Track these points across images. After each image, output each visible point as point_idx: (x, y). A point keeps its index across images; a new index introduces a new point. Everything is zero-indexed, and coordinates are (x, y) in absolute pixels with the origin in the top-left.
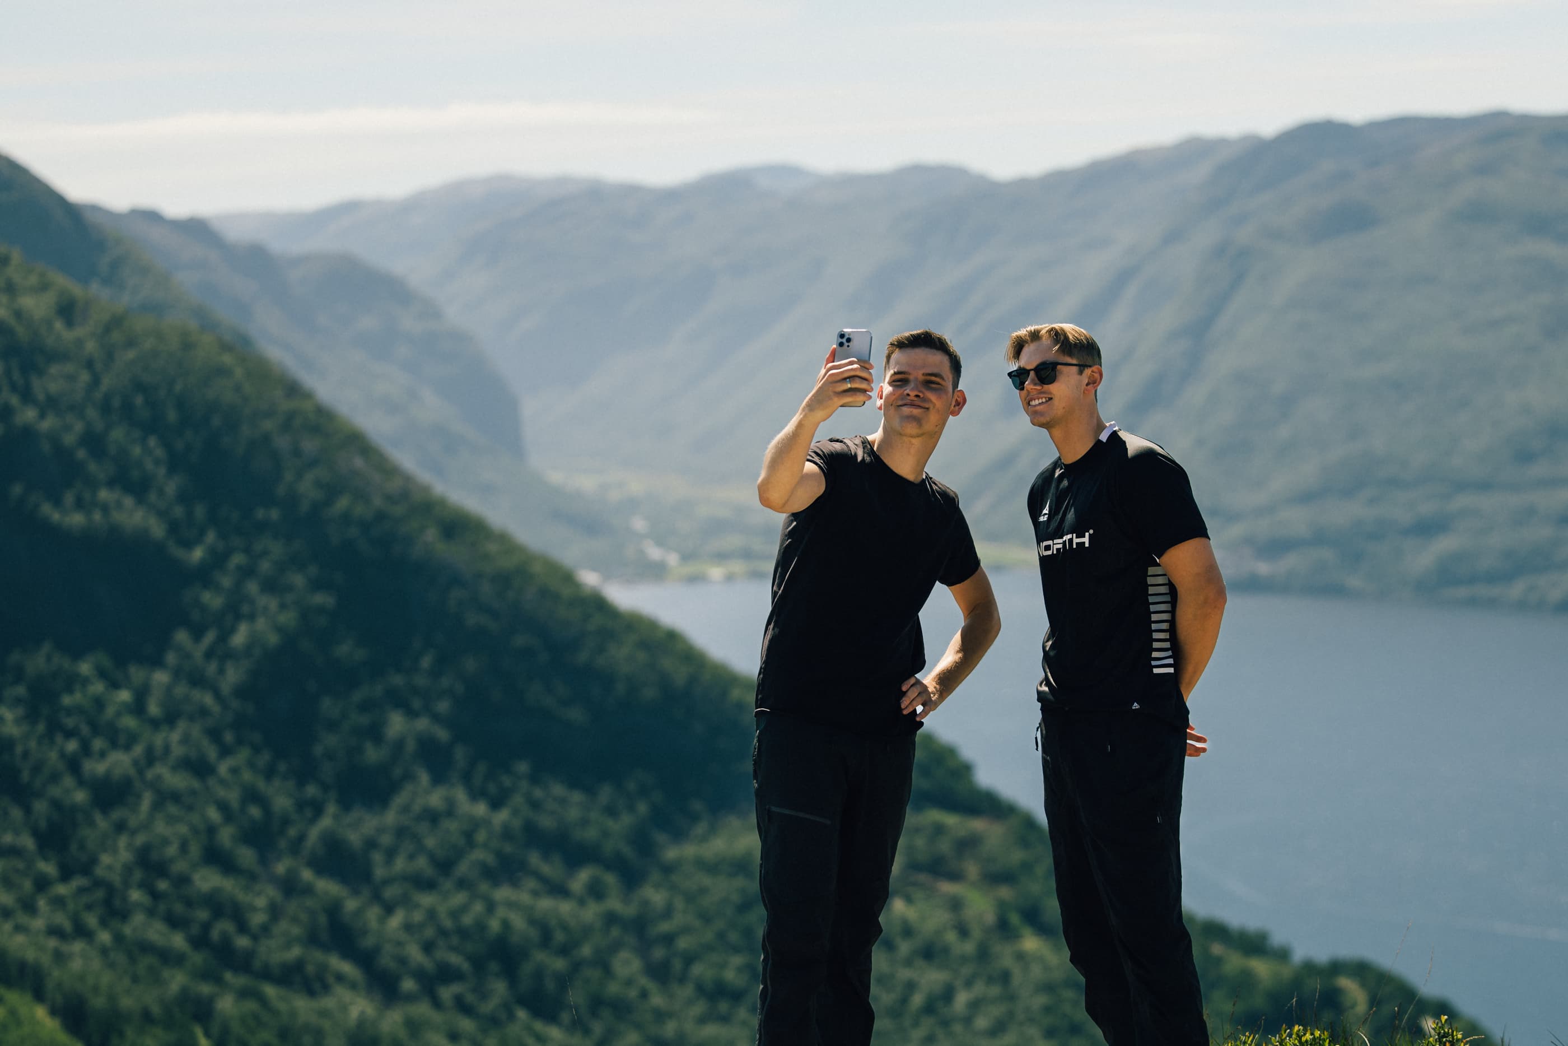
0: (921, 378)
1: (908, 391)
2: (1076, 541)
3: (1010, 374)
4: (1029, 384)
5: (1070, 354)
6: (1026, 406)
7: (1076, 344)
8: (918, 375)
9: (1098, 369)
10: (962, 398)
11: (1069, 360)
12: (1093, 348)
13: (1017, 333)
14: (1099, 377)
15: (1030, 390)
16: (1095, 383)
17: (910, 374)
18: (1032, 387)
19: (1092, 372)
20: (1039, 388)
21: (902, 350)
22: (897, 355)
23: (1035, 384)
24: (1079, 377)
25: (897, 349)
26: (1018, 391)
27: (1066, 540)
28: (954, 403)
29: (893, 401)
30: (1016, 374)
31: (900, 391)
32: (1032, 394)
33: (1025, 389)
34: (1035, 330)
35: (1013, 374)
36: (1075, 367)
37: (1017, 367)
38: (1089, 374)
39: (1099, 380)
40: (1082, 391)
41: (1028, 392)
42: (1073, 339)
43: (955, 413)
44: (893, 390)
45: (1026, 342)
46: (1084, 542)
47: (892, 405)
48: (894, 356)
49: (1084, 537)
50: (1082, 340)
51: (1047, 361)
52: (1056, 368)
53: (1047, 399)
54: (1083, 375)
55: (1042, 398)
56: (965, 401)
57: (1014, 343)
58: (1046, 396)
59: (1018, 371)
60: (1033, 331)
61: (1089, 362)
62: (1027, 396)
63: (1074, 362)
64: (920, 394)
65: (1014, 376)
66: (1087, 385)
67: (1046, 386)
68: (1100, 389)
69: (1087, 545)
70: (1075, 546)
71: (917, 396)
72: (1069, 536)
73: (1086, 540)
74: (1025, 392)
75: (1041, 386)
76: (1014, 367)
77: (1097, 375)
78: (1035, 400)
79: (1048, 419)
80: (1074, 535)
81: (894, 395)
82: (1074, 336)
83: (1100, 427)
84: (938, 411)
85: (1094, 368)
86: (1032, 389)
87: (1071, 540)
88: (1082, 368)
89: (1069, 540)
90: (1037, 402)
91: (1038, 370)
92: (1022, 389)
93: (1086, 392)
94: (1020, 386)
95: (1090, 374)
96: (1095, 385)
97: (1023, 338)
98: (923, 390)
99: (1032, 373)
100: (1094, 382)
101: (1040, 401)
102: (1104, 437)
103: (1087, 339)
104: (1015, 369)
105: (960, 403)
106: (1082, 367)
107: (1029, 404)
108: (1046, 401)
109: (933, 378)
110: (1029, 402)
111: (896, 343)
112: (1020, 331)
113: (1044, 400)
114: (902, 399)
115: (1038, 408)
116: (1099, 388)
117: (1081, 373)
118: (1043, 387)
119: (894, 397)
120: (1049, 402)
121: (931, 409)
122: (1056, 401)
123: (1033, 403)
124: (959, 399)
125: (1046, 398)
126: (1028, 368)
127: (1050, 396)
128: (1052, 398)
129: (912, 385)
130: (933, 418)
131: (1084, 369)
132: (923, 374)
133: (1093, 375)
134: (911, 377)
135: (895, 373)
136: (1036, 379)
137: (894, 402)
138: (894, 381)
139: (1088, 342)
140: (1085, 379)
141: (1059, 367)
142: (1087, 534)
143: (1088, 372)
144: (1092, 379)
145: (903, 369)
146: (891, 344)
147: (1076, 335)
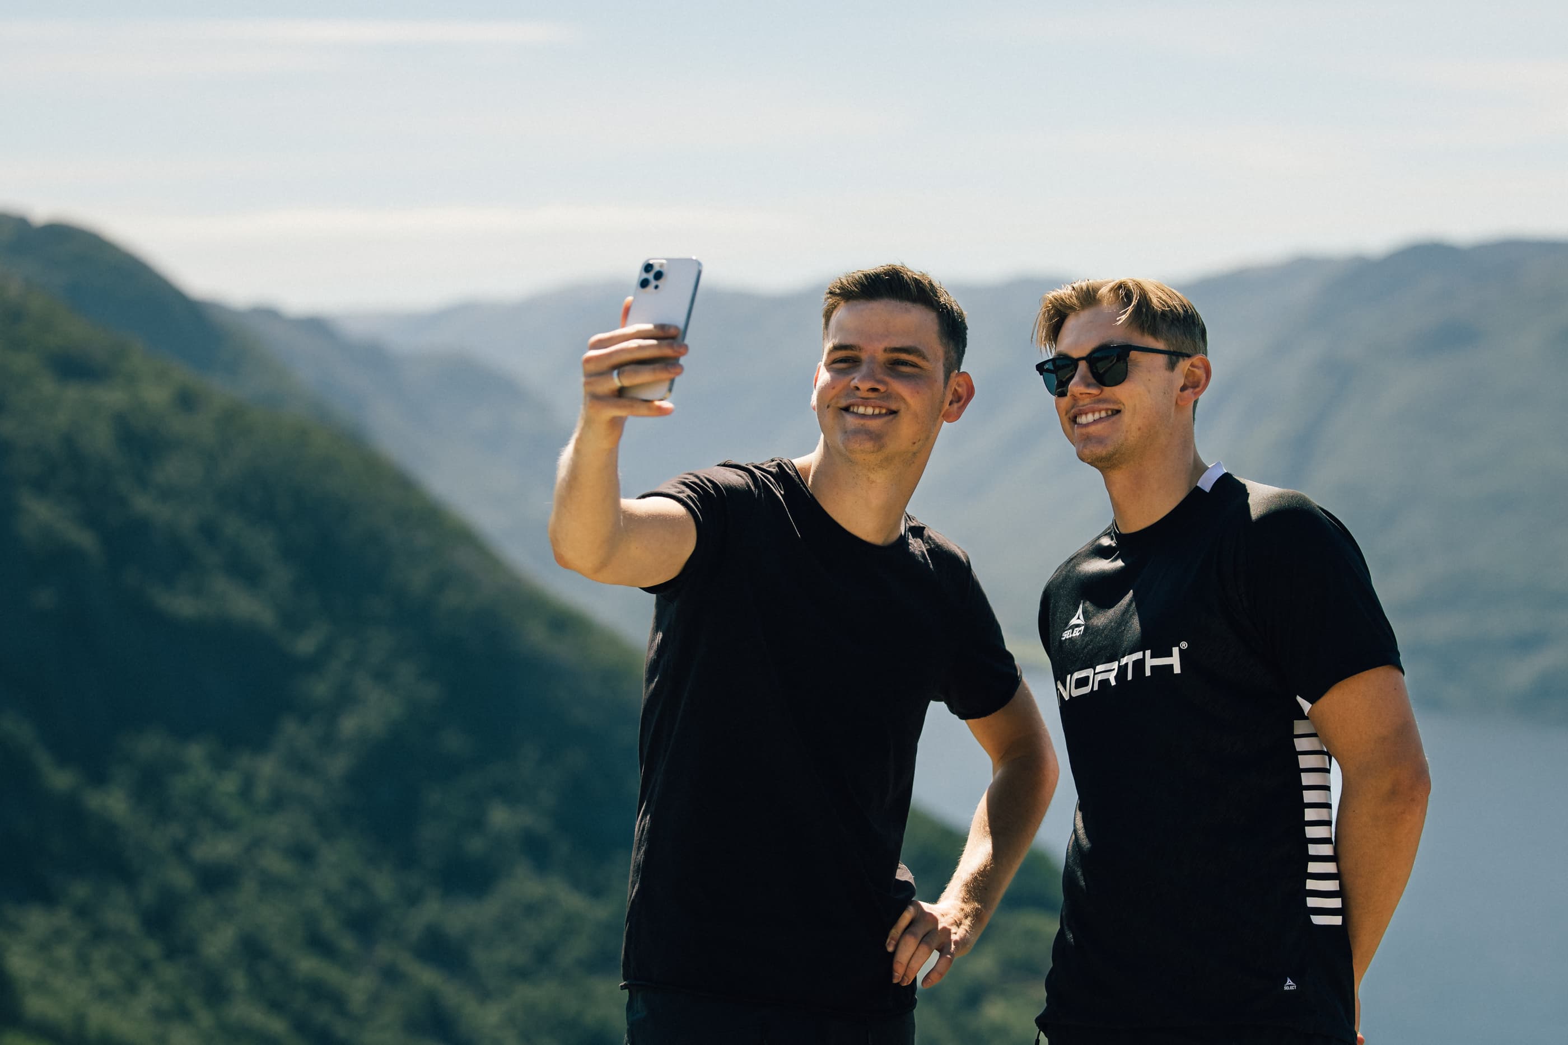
0: (881, 357)
1: (855, 382)
2: (1150, 662)
3: (1040, 368)
4: (1076, 384)
5: (1154, 333)
6: (1067, 426)
7: (1163, 313)
8: (875, 350)
9: (1202, 360)
10: (965, 387)
11: (1151, 342)
12: (1194, 322)
13: (1054, 293)
14: (1204, 375)
15: (1078, 395)
16: (1197, 386)
17: (860, 349)
18: (1082, 389)
19: (1192, 365)
20: (1094, 391)
21: (852, 303)
22: (841, 313)
23: (1088, 385)
24: (1167, 374)
25: (842, 303)
26: (1053, 398)
27: (1127, 664)
28: (949, 397)
29: (831, 400)
30: (1052, 368)
31: (844, 381)
32: (1081, 403)
33: (1068, 394)
34: (1088, 288)
35: (1046, 367)
36: (1163, 355)
37: (1053, 354)
38: (1186, 369)
39: (1203, 381)
40: (1174, 402)
41: (1074, 397)
42: (1158, 304)
43: (952, 417)
44: (833, 379)
45: (1072, 308)
46: (1172, 666)
47: (828, 407)
48: (837, 315)
49: (1171, 656)
50: (1175, 306)
51: (1112, 343)
52: (1128, 355)
53: (1110, 413)
54: (1176, 369)
55: (1100, 411)
56: (971, 392)
57: (1049, 311)
58: (1105, 406)
59: (1058, 362)
60: (1085, 288)
61: (1187, 348)
62: (1073, 407)
63: (1160, 345)
64: (881, 388)
65: (1048, 371)
66: (1183, 389)
67: (1107, 390)
68: (1202, 398)
69: (1177, 670)
70: (1148, 673)
71: (874, 390)
72: (1138, 655)
73: (1174, 661)
74: (1066, 401)
75: (1099, 388)
76: (1048, 354)
77: (1200, 372)
78: (1086, 414)
79: (1110, 449)
80: (1148, 653)
81: (833, 388)
82: (1160, 298)
83: (1199, 468)
84: (916, 415)
85: (1196, 359)
86: (1081, 394)
87: (1139, 665)
88: (1174, 358)
89: (1135, 663)
90: (1090, 418)
91: (1092, 359)
92: (1062, 394)
93: (1179, 402)
94: (1060, 389)
95: (1189, 369)
96: (1198, 390)
97: (1067, 301)
98: (887, 379)
99: (1083, 366)
100: (1194, 385)
101: (1097, 416)
102: (1206, 483)
103: (1183, 306)
104: (1051, 357)
105: (963, 397)
106: (1174, 356)
107: (1074, 420)
108: (1108, 416)
109: (904, 356)
110: (1075, 417)
111: (838, 291)
112: (1061, 289)
113: (1103, 414)
114: (848, 395)
115: (1092, 429)
116: (1200, 397)
117: (1172, 366)
118: (1102, 391)
119: (834, 392)
120: (1114, 418)
121: (902, 413)
122: (1126, 417)
123: (1083, 420)
124: (960, 390)
125: (1107, 410)
126: (1075, 354)
127: (1116, 407)
128: (1118, 412)
129: (864, 369)
130: (906, 429)
131: (1178, 361)
132: (885, 350)
133: (1193, 372)
134: (864, 356)
135: (836, 348)
136: (1090, 375)
137: (833, 401)
138: (835, 362)
139: (1186, 312)
140: (1178, 377)
141: (1133, 354)
142: (1176, 650)
143: (1184, 365)
144: (1191, 379)
145: (850, 341)
146: (831, 293)
147: (1164, 298)
